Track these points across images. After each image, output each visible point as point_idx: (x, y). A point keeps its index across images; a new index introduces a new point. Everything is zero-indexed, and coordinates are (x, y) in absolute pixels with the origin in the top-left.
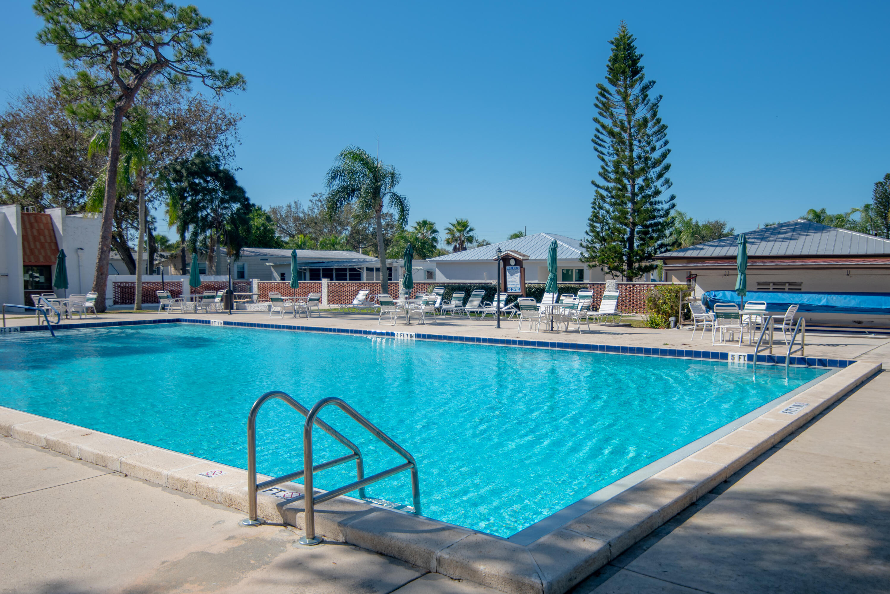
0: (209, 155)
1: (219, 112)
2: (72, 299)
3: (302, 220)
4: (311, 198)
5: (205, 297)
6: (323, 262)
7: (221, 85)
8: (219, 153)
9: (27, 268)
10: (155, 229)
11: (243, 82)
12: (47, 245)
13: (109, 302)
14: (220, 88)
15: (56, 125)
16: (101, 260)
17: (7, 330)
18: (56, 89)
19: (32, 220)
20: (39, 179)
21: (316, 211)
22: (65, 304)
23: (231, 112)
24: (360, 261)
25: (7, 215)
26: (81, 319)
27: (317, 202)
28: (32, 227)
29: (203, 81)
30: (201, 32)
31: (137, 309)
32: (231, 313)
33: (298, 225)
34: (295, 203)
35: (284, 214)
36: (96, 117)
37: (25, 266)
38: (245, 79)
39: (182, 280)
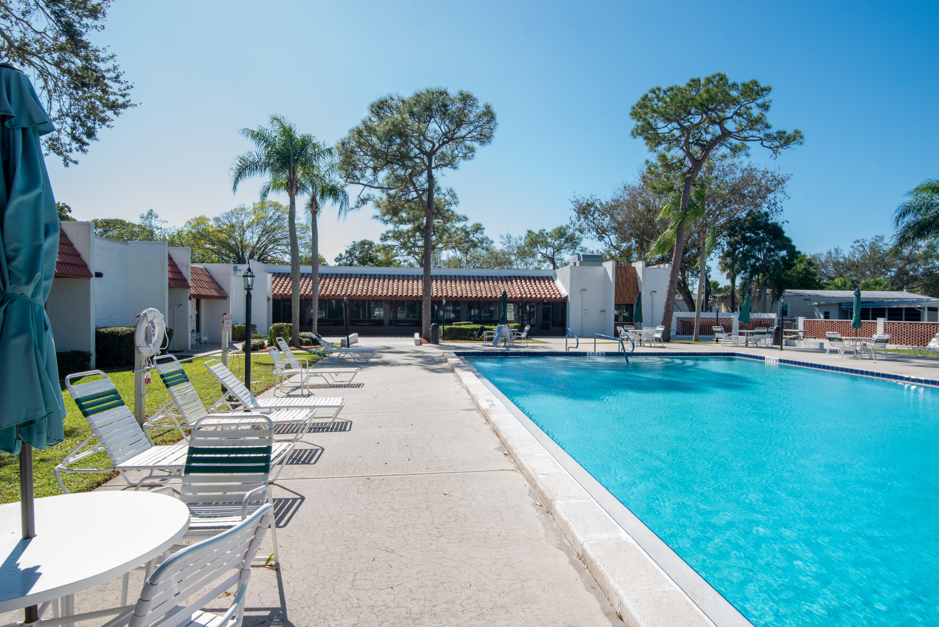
0: (759, 212)
1: (769, 175)
2: (645, 331)
3: (843, 264)
4: (853, 244)
5: (756, 333)
6: (872, 302)
7: (778, 144)
8: (767, 210)
9: (618, 306)
10: (710, 276)
11: (800, 137)
12: (631, 289)
13: (673, 333)
14: (777, 147)
15: (642, 204)
16: (668, 299)
17: (596, 354)
18: (644, 177)
19: (623, 271)
20: (630, 244)
21: (857, 255)
22: (640, 335)
23: (780, 173)
24: (919, 301)
25: (607, 268)
26: (651, 347)
27: (859, 248)
28: (622, 276)
29: (762, 144)
30: (760, 101)
31: (695, 341)
32: (782, 349)
33: (838, 269)
34: (835, 249)
35: (823, 261)
36: (671, 189)
37: (616, 305)
38: (802, 134)
39: (732, 316)
